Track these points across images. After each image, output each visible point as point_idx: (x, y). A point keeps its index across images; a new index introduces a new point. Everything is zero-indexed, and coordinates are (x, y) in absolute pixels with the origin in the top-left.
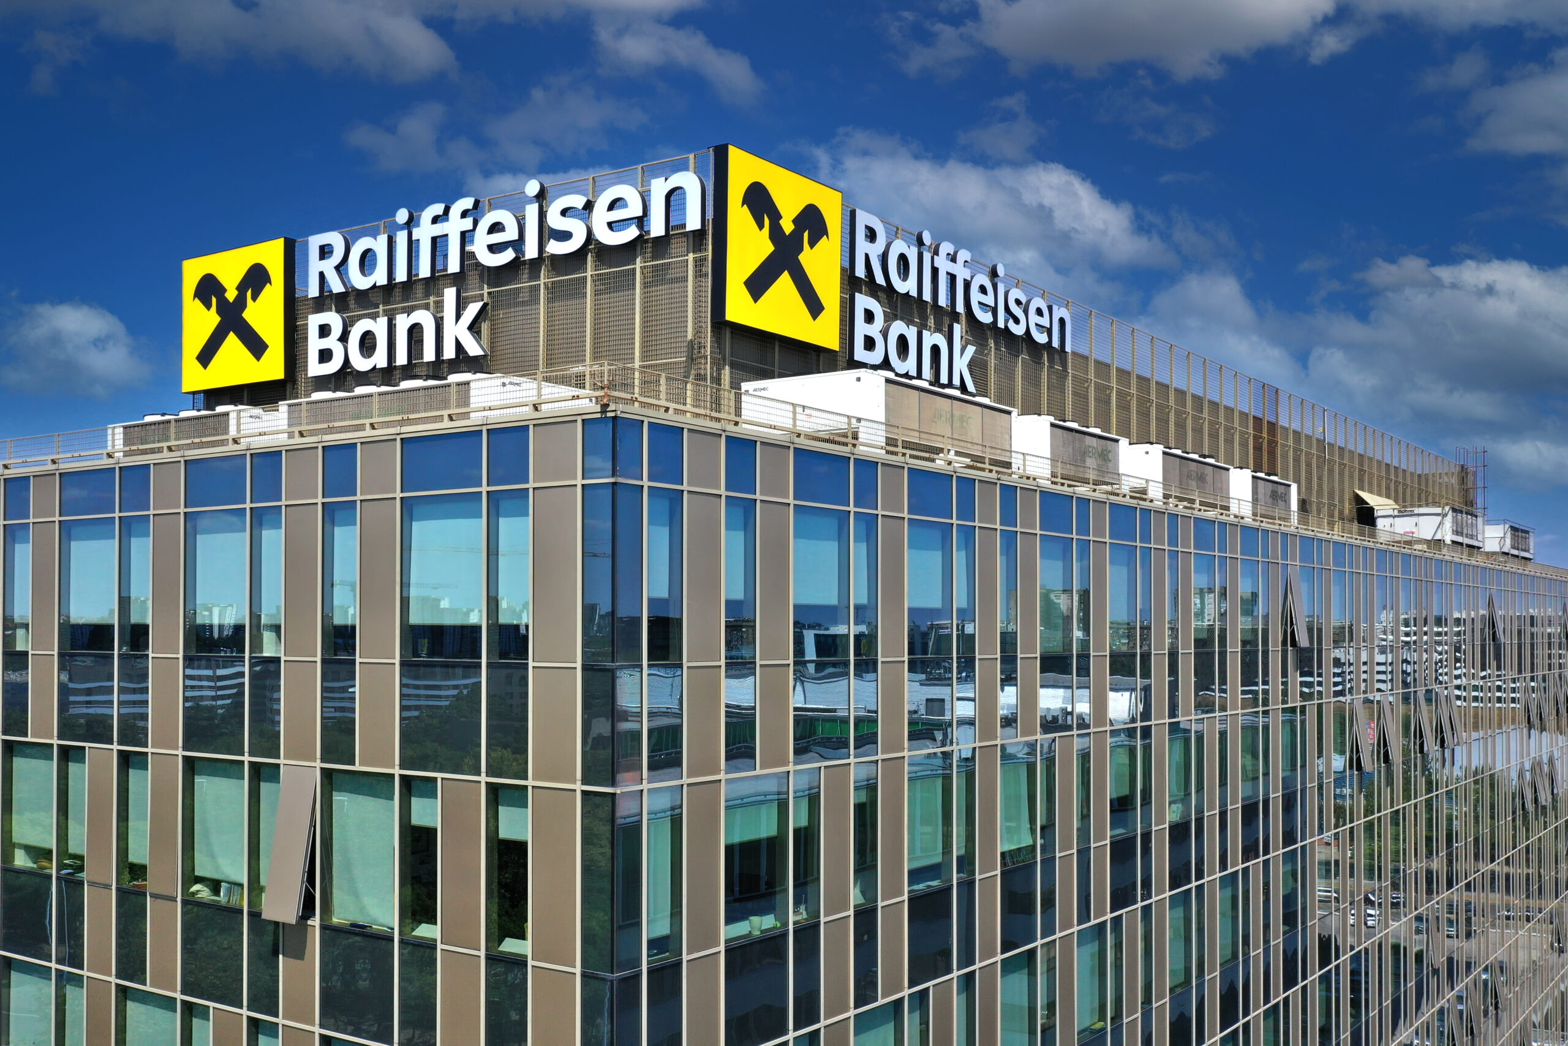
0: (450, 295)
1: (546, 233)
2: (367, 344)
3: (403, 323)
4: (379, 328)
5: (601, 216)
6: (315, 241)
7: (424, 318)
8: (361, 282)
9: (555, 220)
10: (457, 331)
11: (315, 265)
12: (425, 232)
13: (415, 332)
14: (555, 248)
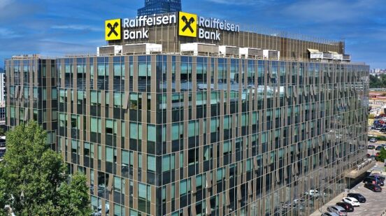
0: (144, 29)
1: (156, 21)
2: (132, 35)
3: (137, 32)
4: (134, 33)
5: (163, 20)
6: (125, 20)
7: (140, 32)
8: (131, 26)
9: (158, 20)
10: (145, 34)
11: (125, 23)
12: (140, 20)
13: (139, 34)
14: (157, 24)
